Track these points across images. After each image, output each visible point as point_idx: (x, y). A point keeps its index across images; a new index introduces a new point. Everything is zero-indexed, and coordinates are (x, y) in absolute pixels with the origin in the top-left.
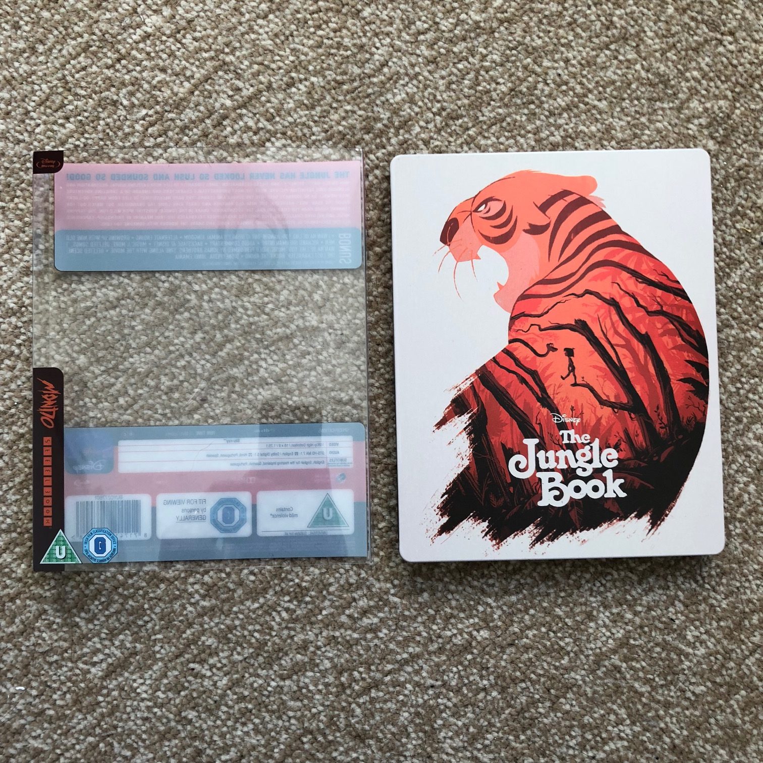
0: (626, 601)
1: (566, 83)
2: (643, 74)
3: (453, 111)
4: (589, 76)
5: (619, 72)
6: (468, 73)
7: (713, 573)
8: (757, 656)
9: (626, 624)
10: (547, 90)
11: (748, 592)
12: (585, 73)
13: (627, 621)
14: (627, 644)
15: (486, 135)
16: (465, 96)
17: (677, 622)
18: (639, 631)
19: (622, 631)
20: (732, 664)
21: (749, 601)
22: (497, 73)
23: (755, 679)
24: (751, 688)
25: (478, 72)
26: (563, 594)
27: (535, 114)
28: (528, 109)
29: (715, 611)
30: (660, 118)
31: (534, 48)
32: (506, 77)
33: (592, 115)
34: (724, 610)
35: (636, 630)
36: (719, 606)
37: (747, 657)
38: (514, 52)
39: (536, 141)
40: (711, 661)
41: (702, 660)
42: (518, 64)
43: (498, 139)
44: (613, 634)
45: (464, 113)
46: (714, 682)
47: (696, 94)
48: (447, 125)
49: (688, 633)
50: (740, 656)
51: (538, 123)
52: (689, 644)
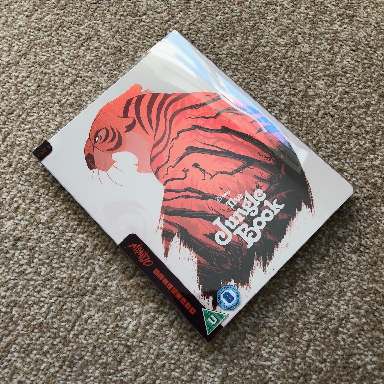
0: (215, 348)
1: (66, 71)
2: (106, 51)
3: (9, 110)
4: (77, 63)
5: (93, 55)
6: (11, 88)
7: (262, 306)
8: (312, 348)
9: (222, 363)
10: (57, 79)
11: (288, 309)
12: (74, 62)
13: (221, 361)
14: (227, 376)
15: (31, 114)
16: (14, 100)
17: (253, 348)
18: (231, 364)
19: (220, 370)
20: (299, 360)
21: (291, 314)
22: (27, 82)
23: (317, 364)
24: (319, 371)
25: (16, 85)
26: (173, 361)
27: (54, 93)
28: (50, 92)
29: (274, 330)
30: (124, 68)
31: (42, 62)
32: (32, 81)
33: (86, 81)
34: (278, 327)
35: (229, 364)
36: (275, 326)
37: (306, 351)
38: (33, 68)
39: (60, 106)
40: (286, 365)
41: (279, 366)
42: (37, 73)
43: (39, 114)
44: (216, 374)
45: (15, 108)
46: (293, 378)
47: (138, 49)
48: (8, 118)
49: (263, 352)
50: (301, 353)
51: (58, 97)
52: (266, 359)
